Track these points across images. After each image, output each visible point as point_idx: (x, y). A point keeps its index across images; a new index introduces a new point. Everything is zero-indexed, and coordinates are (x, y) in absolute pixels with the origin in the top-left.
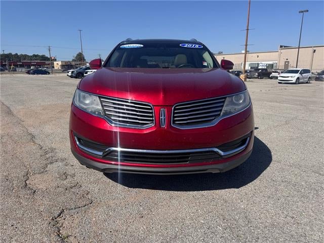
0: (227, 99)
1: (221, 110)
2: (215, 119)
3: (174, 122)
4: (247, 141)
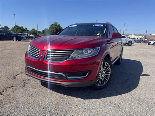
0: (75, 51)
1: (70, 56)
2: (66, 59)
3: (47, 58)
4: (87, 74)
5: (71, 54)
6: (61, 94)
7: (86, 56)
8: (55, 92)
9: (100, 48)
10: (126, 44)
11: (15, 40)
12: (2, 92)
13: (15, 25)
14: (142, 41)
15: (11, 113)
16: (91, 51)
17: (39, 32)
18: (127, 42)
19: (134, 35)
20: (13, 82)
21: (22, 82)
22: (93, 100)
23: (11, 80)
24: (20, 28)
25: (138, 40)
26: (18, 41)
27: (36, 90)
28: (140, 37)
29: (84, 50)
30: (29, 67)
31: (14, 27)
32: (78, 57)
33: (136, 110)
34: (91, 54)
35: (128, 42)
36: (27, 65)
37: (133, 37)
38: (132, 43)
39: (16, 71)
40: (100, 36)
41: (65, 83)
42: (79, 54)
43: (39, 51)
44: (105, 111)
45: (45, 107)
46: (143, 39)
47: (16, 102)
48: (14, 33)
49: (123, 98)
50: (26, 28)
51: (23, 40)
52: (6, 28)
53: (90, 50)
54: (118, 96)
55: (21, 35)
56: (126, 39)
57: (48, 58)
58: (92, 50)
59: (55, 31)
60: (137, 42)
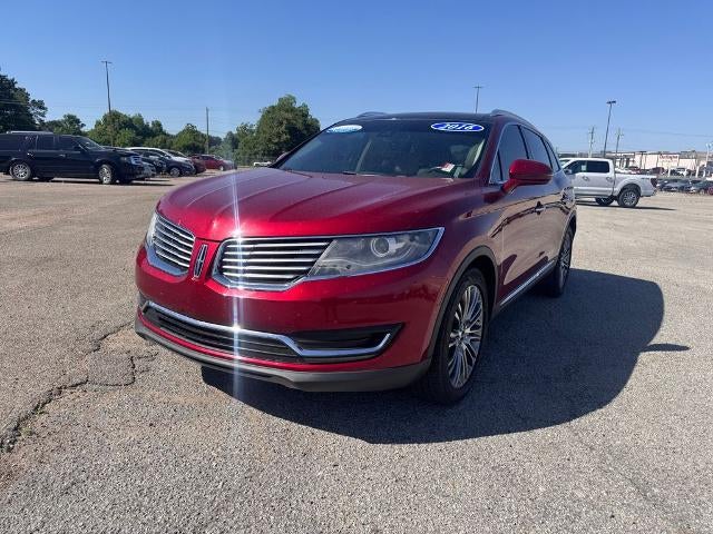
0: (335, 242)
1: (313, 263)
2: (297, 278)
3: (221, 271)
4: (384, 342)
5: (318, 256)
6: (277, 420)
7: (379, 263)
8: (255, 411)
9: (442, 229)
10: (612, 198)
11: (106, 180)
12: (44, 404)
13: (107, 111)
14: (694, 182)
15: (73, 484)
16: (400, 245)
17: (214, 142)
18: (617, 189)
19: (659, 153)
20: (87, 363)
21: (123, 367)
22: (405, 448)
23: (81, 357)
24: (129, 124)
25: (676, 181)
26: (121, 184)
27: (176, 398)
28: (688, 164)
29: (374, 241)
30: (153, 304)
31: (105, 120)
32: (348, 267)
33: (580, 495)
34: (401, 258)
35: (623, 189)
36: (143, 299)
37: (650, 162)
38: (639, 195)
39: (102, 319)
40: (456, 174)
41: (291, 376)
42: (353, 256)
43: (191, 242)
44: (449, 490)
45: (207, 466)
46: (700, 174)
47: (95, 442)
48: (103, 148)
49: (534, 443)
50: (158, 124)
51: (143, 179)
52: (71, 123)
53: (397, 241)
54: (514, 436)
55: (131, 158)
56: (610, 174)
57: (226, 270)
58: (406, 239)
59: (284, 137)
60: (669, 189)
